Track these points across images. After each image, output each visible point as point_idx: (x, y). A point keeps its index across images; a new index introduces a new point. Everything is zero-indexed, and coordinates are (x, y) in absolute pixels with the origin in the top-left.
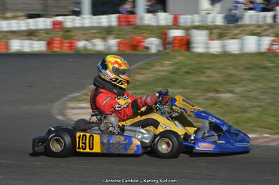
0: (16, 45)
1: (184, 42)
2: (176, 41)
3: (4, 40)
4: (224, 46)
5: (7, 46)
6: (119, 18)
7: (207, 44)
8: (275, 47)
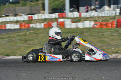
0: (8, 26)
2: (61, 24)
4: (77, 25)
5: (5, 27)
6: (59, 14)
7: (70, 24)
8: (95, 25)
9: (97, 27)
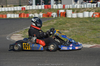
1: (64, 14)
3: (5, 14)
5: (6, 16)
7: (72, 14)
8: (95, 15)
9: (96, 17)
